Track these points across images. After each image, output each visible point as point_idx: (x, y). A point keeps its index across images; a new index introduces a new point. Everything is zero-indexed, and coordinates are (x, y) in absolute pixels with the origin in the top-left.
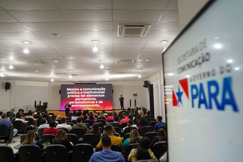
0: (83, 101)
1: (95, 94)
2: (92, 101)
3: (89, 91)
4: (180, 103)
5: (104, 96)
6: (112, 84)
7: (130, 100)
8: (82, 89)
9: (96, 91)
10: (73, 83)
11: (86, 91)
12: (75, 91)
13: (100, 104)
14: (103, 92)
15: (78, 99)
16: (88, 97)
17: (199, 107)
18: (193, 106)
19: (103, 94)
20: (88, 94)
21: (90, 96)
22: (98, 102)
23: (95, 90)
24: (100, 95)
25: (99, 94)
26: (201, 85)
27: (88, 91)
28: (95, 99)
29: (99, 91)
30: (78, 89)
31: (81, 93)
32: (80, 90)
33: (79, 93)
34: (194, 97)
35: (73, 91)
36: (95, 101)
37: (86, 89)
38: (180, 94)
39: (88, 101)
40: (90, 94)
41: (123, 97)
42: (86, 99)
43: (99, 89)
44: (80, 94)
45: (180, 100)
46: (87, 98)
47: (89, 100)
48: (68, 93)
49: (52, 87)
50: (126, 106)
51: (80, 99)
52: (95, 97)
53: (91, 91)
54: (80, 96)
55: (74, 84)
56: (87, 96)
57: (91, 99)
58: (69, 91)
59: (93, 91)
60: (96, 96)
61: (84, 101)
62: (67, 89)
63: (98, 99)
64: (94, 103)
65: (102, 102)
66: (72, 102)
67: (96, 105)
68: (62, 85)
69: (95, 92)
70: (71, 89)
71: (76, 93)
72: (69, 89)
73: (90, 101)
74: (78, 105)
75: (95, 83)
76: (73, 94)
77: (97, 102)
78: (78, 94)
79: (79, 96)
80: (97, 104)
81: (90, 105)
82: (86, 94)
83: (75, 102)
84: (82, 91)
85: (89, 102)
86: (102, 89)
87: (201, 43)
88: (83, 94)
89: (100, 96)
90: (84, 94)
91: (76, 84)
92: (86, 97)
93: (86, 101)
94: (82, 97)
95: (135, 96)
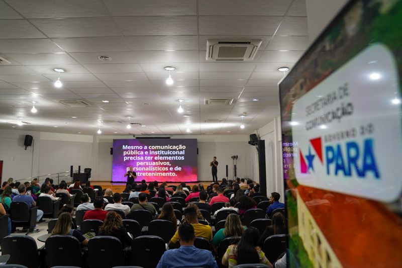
0: (148, 166)
1: (168, 156)
2: (163, 166)
3: (159, 150)
4: (310, 170)
5: (183, 158)
6: (196, 140)
7: (227, 166)
8: (148, 147)
9: (170, 150)
10: (132, 137)
11: (155, 150)
12: (135, 150)
13: (177, 172)
14: (182, 153)
15: (141, 164)
16: (157, 161)
17: (336, 173)
18: (328, 173)
19: (181, 156)
20: (157, 155)
21: (161, 158)
22: (174, 169)
23: (168, 149)
24: (177, 157)
25: (175, 155)
26: (339, 147)
27: (157, 150)
28: (168, 163)
29: (175, 150)
30: (141, 147)
31: (146, 153)
32: (145, 148)
34: (329, 161)
35: (133, 150)
36: (169, 167)
37: (154, 147)
38: (310, 158)
39: (157, 166)
40: (160, 156)
42: (154, 163)
43: (174, 147)
44: (144, 155)
45: (311, 165)
47: (158, 165)
48: (125, 153)
49: (99, 143)
50: (221, 176)
52: (169, 161)
53: (162, 150)
54: (144, 158)
55: (134, 138)
56: (156, 158)
57: (162, 164)
58: (127, 150)
59: (166, 150)
60: (170, 158)
61: (151, 166)
62: (124, 146)
63: (174, 163)
64: (167, 170)
65: (180, 169)
68: (115, 141)
69: (169, 153)
70: (129, 147)
71: (137, 153)
72: (127, 146)
74: (141, 174)
75: (169, 138)
76: (133, 156)
77: (171, 169)
78: (140, 156)
80: (172, 172)
81: (160, 174)
82: (154, 155)
83: (136, 168)
84: (148, 150)
85: (159, 169)
86: (181, 147)
88: (149, 155)
90: (151, 156)
91: (137, 138)
93: (155, 166)
94: (148, 161)
95: (235, 159)
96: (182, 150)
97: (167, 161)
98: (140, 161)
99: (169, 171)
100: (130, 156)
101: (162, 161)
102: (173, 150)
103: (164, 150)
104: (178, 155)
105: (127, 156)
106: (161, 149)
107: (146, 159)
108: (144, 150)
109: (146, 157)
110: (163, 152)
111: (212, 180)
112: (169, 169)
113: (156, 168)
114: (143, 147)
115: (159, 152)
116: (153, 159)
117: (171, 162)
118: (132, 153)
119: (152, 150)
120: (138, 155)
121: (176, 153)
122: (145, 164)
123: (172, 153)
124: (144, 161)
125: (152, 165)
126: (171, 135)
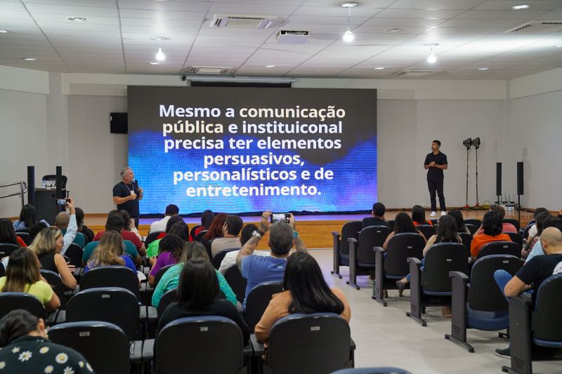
0: (239, 168)
1: (297, 137)
2: (281, 167)
3: (271, 120)
5: (338, 144)
6: (375, 91)
7: (499, 166)
8: (237, 113)
9: (302, 121)
10: (177, 82)
11: (257, 121)
12: (199, 118)
13: (322, 184)
14: (334, 129)
15: (218, 160)
16: (266, 152)
19: (333, 137)
20: (264, 136)
21: (275, 144)
22: (312, 176)
23: (296, 119)
24: (320, 141)
25: (316, 136)
27: (264, 120)
28: (296, 160)
29: (317, 121)
30: (215, 112)
31: (232, 128)
32: (227, 115)
33: (220, 129)
35: (192, 120)
36: (299, 170)
37: (254, 113)
39: (264, 167)
40: (274, 137)
41: (442, 150)
42: (256, 160)
43: (314, 113)
44: (226, 136)
46: (260, 153)
47: (268, 165)
48: (166, 129)
49: (69, 97)
51: (227, 158)
52: (297, 151)
53: (279, 120)
54: (227, 145)
55: (184, 84)
56: (260, 144)
57: (278, 162)
58: (172, 120)
59: (290, 121)
60: (301, 144)
61: (246, 167)
62: (162, 107)
63: (313, 159)
64: (295, 177)
65: (329, 175)
66: (187, 175)
67: (304, 187)
68: (131, 89)
69: (299, 128)
70: (179, 112)
71: (207, 129)
72: (171, 107)
73: (274, 167)
74: (217, 190)
75: (289, 85)
76: (193, 137)
77: (305, 175)
78: (215, 137)
79: (221, 144)
80: (308, 183)
81: (272, 189)
82: (256, 137)
83: (204, 174)
84: (237, 120)
85: (271, 175)
86: (332, 112)
88: (239, 135)
89: (319, 144)
90: (246, 137)
91: (194, 84)
92: (254, 150)
93: (256, 168)
94: (237, 152)
95: (473, 147)
96: (335, 121)
97: (292, 152)
98: (214, 152)
99: (300, 182)
100: (184, 136)
101: (278, 152)
102: (309, 121)
103: (284, 120)
104: (325, 136)
105: (173, 136)
106: (275, 118)
107: (232, 147)
108: (226, 122)
109: (232, 141)
110: (281, 125)
112: (299, 174)
113: (262, 172)
114: (223, 112)
115: (269, 125)
116: (253, 146)
117: (304, 154)
118: (188, 128)
119: (249, 120)
120: (208, 136)
121: (319, 129)
122: (230, 160)
123: (306, 129)
124: (226, 151)
125: (250, 165)
126: (293, 77)
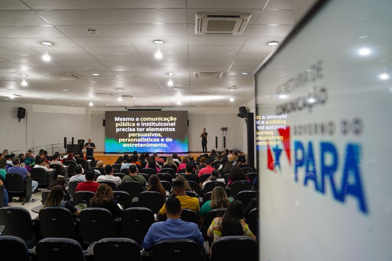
0: (140, 137)
1: (160, 127)
2: (154, 137)
3: (151, 122)
4: (277, 168)
5: (174, 130)
6: (187, 111)
7: (217, 138)
8: (139, 119)
9: (161, 122)
10: (124, 109)
11: (146, 122)
12: (127, 121)
13: (168, 143)
14: (172, 124)
15: (133, 135)
16: (149, 132)
17: (306, 183)
18: (296, 179)
19: (172, 127)
20: (149, 127)
21: (152, 130)
22: (165, 140)
23: (159, 121)
24: (168, 128)
25: (166, 127)
26: (310, 144)
27: (148, 122)
28: (159, 135)
29: (167, 122)
30: (132, 119)
31: (138, 124)
33: (134, 125)
34: (299, 164)
35: (125, 122)
36: (160, 138)
37: (145, 119)
38: (278, 152)
39: (148, 137)
40: (152, 127)
41: (206, 131)
42: (146, 135)
43: (166, 119)
44: (136, 127)
45: (278, 163)
46: (147, 132)
47: (150, 137)
48: (117, 125)
49: (92, 115)
50: (210, 147)
51: (136, 134)
52: (160, 132)
53: (154, 122)
54: (136, 130)
55: (126, 110)
56: (147, 130)
57: (153, 136)
58: (119, 122)
59: (157, 122)
60: (161, 130)
61: (142, 137)
62: (116, 118)
63: (165, 135)
64: (159, 141)
65: (171, 140)
66: (123, 140)
67: (162, 144)
68: (107, 112)
69: (160, 124)
70: (121, 119)
71: (130, 125)
72: (119, 118)
73: (152, 137)
74: (133, 145)
75: (160, 110)
76: (125, 127)
77: (162, 140)
78: (132, 127)
79: (134, 130)
81: (151, 144)
82: (146, 127)
83: (129, 139)
84: (140, 122)
85: (151, 140)
86: (172, 119)
87: (313, 67)
88: (140, 127)
89: (167, 129)
90: (142, 127)
91: (129, 110)
92: (145, 132)
93: (146, 137)
94: (139, 132)
95: (225, 131)
96: (173, 122)
97: (158, 132)
98: (132, 132)
99: (160, 142)
100: (122, 127)
101: (153, 132)
102: (164, 122)
103: (155, 122)
104: (169, 127)
105: (119, 127)
106: (152, 121)
107: (138, 131)
108: (136, 122)
109: (138, 129)
110: (154, 123)
111: (202, 151)
112: (160, 140)
113: (148, 139)
114: (135, 119)
115: (150, 123)
116: (145, 130)
117: (162, 133)
118: (124, 124)
119: (144, 122)
120: (130, 127)
121: (167, 124)
122: (137, 135)
123: (163, 124)
124: (136, 132)
125: (144, 137)
126: (161, 107)
